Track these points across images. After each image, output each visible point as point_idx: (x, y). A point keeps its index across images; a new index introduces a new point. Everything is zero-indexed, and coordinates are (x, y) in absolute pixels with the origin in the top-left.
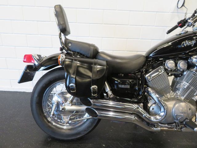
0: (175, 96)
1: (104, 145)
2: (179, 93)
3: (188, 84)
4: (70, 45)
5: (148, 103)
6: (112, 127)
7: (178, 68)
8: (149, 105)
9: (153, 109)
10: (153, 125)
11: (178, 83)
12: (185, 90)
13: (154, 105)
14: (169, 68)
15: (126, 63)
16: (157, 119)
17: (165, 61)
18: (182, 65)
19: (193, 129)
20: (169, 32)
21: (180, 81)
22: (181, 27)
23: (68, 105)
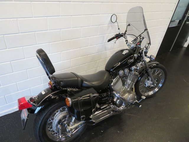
0: (125, 89)
3: (131, 81)
4: (62, 83)
5: (114, 99)
9: (118, 103)
12: (129, 85)
13: (118, 100)
16: (123, 108)
17: (119, 71)
18: (127, 70)
20: (109, 40)
21: (126, 80)
22: (117, 39)
23: (72, 125)
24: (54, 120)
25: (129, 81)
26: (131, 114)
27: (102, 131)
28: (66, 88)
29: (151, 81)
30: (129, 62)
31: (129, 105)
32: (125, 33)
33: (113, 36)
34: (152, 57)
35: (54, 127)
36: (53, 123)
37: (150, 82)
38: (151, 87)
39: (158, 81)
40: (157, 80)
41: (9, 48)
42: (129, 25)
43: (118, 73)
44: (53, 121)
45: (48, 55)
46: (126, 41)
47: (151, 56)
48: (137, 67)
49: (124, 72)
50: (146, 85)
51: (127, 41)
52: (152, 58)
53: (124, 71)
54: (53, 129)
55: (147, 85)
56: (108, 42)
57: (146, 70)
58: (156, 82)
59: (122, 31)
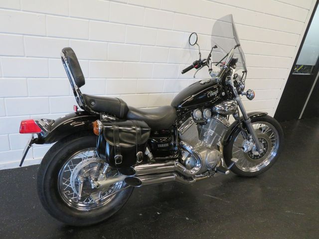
0: (203, 145)
1: (140, 215)
2: (206, 141)
3: (213, 132)
4: (93, 103)
5: (182, 156)
6: (140, 192)
7: (204, 117)
8: (184, 159)
9: (189, 162)
10: (190, 178)
11: (204, 131)
12: (211, 138)
13: (189, 158)
14: (196, 118)
15: (161, 120)
16: (196, 171)
17: (193, 111)
18: (207, 113)
19: (225, 173)
20: (185, 71)
21: (206, 129)
22: (197, 68)
23: (102, 179)
24: (74, 170)
25: (210, 132)
26: (215, 196)
27: (158, 213)
28: (99, 112)
29: (254, 141)
30: (209, 95)
31: (208, 170)
32: (209, 59)
33: (191, 64)
34: (249, 93)
35: (72, 182)
36: (72, 174)
37: (251, 143)
38: (255, 156)
39: (267, 146)
40: (264, 144)
41: (27, 57)
42: (216, 47)
43: (192, 114)
44: (72, 171)
45: (78, 60)
46: (209, 70)
47: (247, 92)
48: (225, 107)
49: (202, 114)
50: (243, 148)
51: (211, 70)
52: (250, 95)
53: (202, 112)
54: (70, 185)
55: (246, 149)
56: (183, 73)
57: (243, 122)
58: (263, 147)
59: (204, 57)
